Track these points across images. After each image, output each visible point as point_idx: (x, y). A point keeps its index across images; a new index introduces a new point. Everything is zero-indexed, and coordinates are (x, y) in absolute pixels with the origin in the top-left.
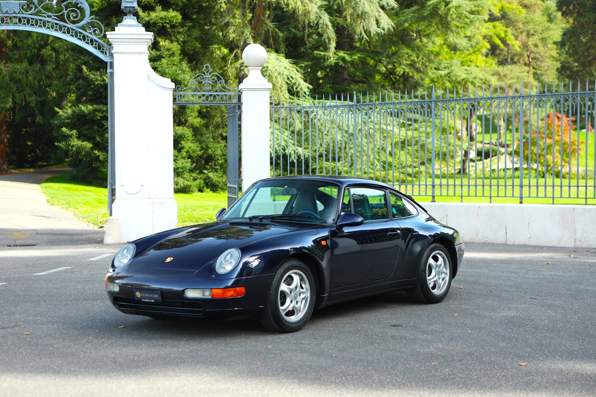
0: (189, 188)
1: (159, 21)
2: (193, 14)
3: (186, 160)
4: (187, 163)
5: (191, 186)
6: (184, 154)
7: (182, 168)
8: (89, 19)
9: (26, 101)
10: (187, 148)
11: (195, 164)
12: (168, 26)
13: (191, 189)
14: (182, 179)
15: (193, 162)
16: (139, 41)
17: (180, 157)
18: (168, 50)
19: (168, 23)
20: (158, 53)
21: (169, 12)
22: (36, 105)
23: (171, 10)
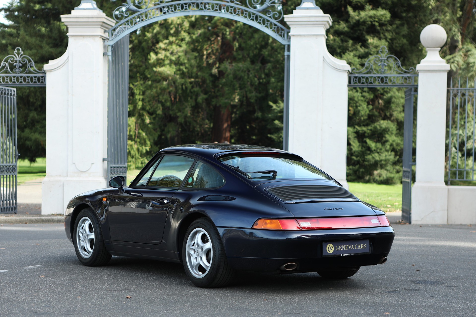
0: (392, 180)
1: (368, 19)
2: (402, 12)
3: (390, 153)
4: (390, 155)
5: (393, 178)
6: (388, 147)
7: (385, 160)
8: (270, 3)
9: (247, 97)
10: (391, 141)
11: (398, 157)
12: (377, 24)
13: (394, 181)
14: (386, 172)
15: (396, 155)
16: (316, 23)
17: (383, 150)
18: (376, 47)
19: (377, 22)
20: (366, 50)
21: (378, 11)
22: (256, 100)
23: (380, 9)
